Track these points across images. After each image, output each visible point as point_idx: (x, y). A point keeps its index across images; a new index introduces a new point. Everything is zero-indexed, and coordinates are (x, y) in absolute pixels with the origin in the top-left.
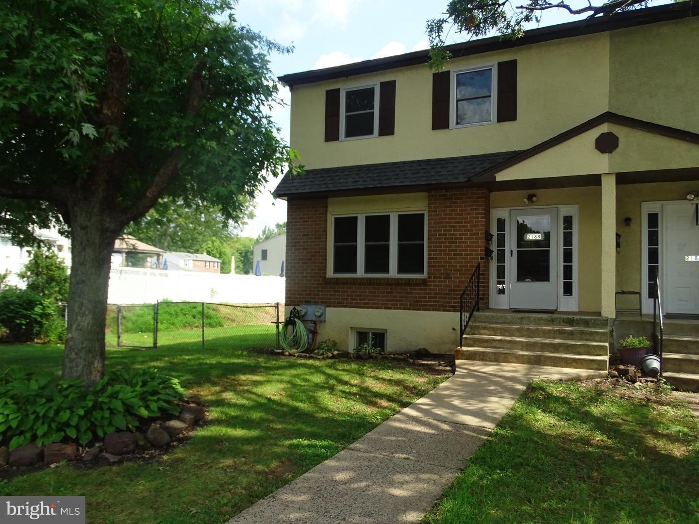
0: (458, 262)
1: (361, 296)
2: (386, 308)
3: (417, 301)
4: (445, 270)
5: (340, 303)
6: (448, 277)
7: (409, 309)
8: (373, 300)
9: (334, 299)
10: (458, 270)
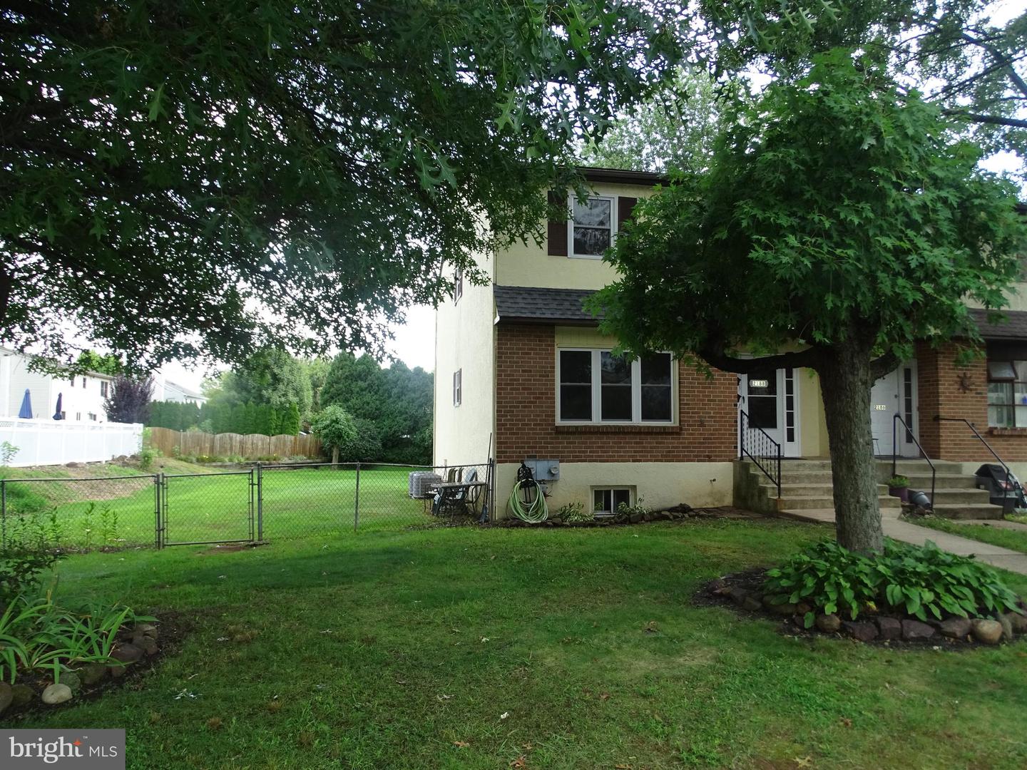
0: (712, 409)
1: (603, 447)
2: (634, 461)
3: (669, 452)
4: (699, 417)
5: (577, 457)
6: (702, 424)
7: (661, 461)
8: (618, 452)
9: (568, 452)
10: (712, 417)
